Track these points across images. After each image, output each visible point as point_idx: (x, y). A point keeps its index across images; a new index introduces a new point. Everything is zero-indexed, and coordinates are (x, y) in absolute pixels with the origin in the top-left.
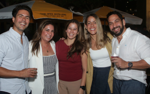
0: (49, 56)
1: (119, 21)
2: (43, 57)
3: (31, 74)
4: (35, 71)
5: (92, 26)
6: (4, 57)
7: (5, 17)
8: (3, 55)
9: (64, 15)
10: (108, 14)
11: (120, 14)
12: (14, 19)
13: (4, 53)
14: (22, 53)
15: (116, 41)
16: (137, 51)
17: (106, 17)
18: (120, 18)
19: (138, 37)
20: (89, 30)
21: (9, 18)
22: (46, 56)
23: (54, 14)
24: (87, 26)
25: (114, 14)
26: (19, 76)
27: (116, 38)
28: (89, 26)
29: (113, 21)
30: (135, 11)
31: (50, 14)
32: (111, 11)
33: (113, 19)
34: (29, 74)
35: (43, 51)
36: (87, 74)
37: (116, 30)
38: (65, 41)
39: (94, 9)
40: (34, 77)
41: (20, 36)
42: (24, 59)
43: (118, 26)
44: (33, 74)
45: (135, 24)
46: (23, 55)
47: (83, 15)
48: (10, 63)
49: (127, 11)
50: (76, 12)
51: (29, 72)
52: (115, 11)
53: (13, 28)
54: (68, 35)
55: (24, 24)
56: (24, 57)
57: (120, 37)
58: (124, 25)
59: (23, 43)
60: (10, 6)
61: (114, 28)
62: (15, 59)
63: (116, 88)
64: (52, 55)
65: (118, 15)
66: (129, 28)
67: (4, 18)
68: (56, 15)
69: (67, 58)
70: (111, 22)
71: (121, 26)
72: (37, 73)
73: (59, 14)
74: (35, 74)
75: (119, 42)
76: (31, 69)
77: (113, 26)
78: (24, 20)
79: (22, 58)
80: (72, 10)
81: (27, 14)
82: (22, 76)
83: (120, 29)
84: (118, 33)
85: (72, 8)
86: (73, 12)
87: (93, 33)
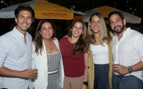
0: (53, 54)
1: (120, 20)
2: (47, 55)
3: (32, 74)
4: (35, 72)
5: (96, 25)
6: (6, 57)
7: (8, 16)
8: (5, 55)
9: (65, 14)
10: (110, 14)
11: (121, 14)
12: (16, 20)
13: (7, 54)
14: (25, 52)
15: (116, 38)
16: (137, 49)
17: (107, 17)
18: (121, 17)
19: (138, 36)
20: (92, 28)
21: (12, 17)
22: (50, 54)
23: (55, 14)
24: (91, 24)
25: (116, 14)
26: (20, 76)
27: (117, 35)
28: (93, 25)
29: (114, 21)
30: (134, 10)
31: (51, 14)
32: (113, 11)
33: (114, 18)
34: (30, 74)
35: (47, 49)
36: (89, 69)
37: (117, 28)
38: (69, 39)
39: (95, 8)
40: (34, 77)
41: (23, 36)
42: (27, 58)
43: (119, 25)
44: (33, 75)
45: (134, 23)
46: (26, 54)
47: (84, 14)
48: (13, 62)
49: (127, 10)
50: (77, 12)
51: (30, 72)
52: (117, 11)
53: (16, 28)
54: (73, 33)
55: (25, 25)
56: (27, 56)
57: (120, 35)
58: (125, 24)
59: (27, 42)
60: (14, 6)
61: (115, 27)
62: (18, 59)
63: (115, 83)
64: (56, 53)
65: (119, 15)
66: (129, 28)
67: (8, 18)
68: (57, 15)
69: (71, 55)
70: (112, 21)
71: (122, 25)
72: (37, 74)
73: (60, 14)
74: (36, 75)
75: (119, 40)
76: (32, 70)
77: (114, 25)
78: (25, 21)
79: (25, 57)
80: (74, 10)
81: (29, 15)
82: (22, 76)
83: (120, 28)
84: (119, 31)
85: (74, 7)
86: (74, 11)
87: (96, 31)
